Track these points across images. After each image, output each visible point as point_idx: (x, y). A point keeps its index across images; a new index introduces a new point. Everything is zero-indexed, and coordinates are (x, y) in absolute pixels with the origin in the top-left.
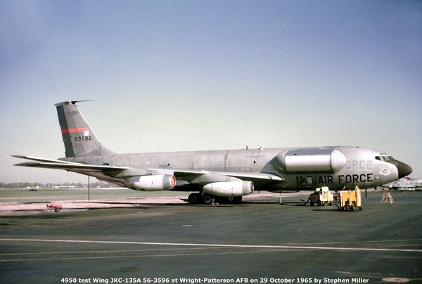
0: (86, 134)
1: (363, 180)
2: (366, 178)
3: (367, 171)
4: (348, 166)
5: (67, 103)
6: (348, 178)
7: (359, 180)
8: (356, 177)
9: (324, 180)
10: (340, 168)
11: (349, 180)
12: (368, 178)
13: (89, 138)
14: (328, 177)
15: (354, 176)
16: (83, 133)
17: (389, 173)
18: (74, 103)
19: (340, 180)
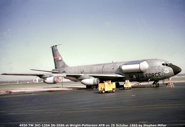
0: (60, 59)
1: (157, 76)
2: (158, 75)
3: (158, 71)
4: (149, 69)
5: (54, 46)
6: (150, 75)
7: (155, 76)
8: (153, 74)
9: (140, 76)
10: (146, 70)
11: (150, 76)
12: (159, 75)
13: (61, 61)
14: (142, 75)
15: (152, 74)
16: (59, 59)
17: (168, 72)
18: (56, 46)
19: (147, 76)
